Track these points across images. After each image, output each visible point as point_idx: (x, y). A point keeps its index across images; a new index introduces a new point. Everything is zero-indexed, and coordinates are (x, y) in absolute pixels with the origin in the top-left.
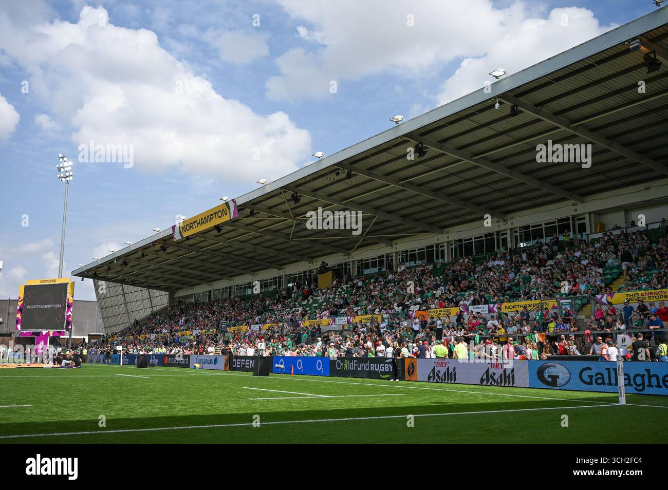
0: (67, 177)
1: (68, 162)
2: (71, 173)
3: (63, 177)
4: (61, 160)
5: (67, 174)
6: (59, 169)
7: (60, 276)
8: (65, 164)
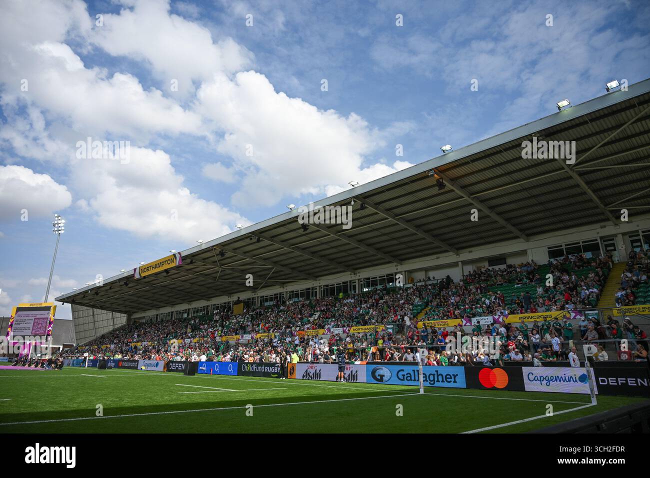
0: (60, 230)
1: (61, 221)
2: (63, 228)
3: (56, 231)
4: (56, 218)
5: (60, 229)
6: (54, 225)
7: (46, 301)
8: (59, 222)
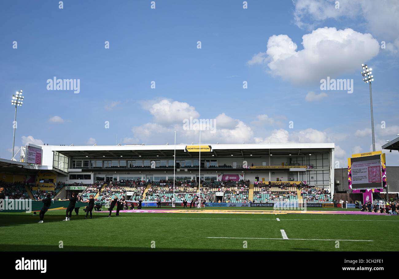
0: (369, 79)
1: (369, 69)
2: (372, 76)
3: (367, 80)
4: (364, 68)
5: (369, 77)
6: (363, 75)
7: (374, 150)
8: (367, 70)
